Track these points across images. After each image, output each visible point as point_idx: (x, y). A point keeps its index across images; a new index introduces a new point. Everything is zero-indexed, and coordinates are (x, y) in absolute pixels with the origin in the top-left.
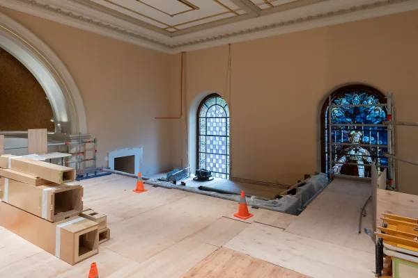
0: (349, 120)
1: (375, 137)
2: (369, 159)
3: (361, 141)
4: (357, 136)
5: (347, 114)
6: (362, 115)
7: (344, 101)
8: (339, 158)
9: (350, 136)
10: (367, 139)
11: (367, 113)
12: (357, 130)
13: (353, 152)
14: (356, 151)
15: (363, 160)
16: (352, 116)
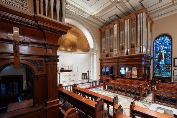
0: (160, 44)
1: (167, 47)
2: (166, 53)
3: (164, 48)
4: (163, 47)
5: (160, 42)
6: (164, 42)
7: (159, 39)
8: (158, 53)
9: (161, 48)
10: (165, 48)
11: (165, 41)
12: (162, 46)
13: (161, 52)
14: (162, 51)
15: (164, 53)
16: (161, 43)
